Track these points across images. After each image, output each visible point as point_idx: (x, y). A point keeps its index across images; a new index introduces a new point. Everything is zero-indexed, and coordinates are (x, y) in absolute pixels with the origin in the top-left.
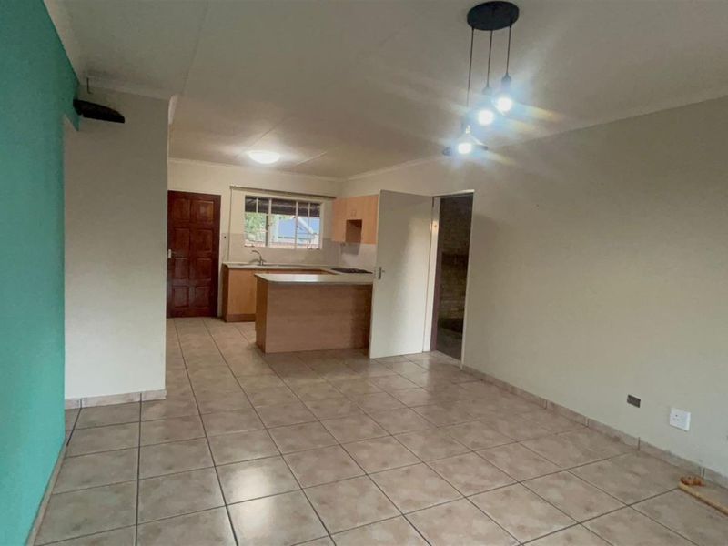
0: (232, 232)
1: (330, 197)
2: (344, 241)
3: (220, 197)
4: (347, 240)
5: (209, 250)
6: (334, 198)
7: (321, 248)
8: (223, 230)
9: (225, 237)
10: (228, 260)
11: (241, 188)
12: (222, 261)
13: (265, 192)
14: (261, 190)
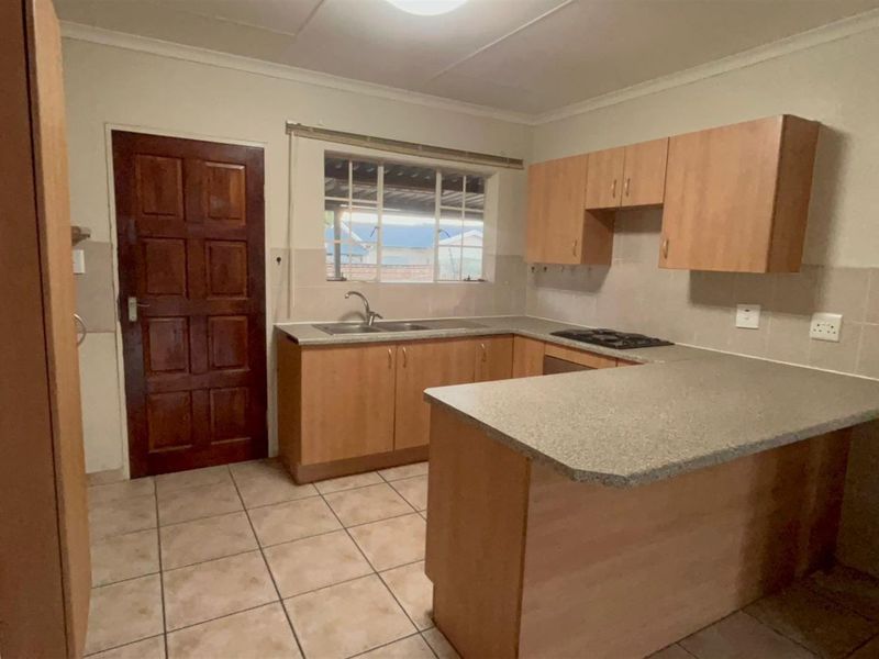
0: (296, 245)
1: (513, 161)
2: (577, 260)
3: (262, 151)
4: (585, 259)
5: (240, 293)
6: (519, 162)
7: (491, 276)
8: (273, 242)
9: (279, 260)
10: (289, 316)
11: (315, 130)
12: (276, 321)
13: (373, 145)
14: (364, 138)
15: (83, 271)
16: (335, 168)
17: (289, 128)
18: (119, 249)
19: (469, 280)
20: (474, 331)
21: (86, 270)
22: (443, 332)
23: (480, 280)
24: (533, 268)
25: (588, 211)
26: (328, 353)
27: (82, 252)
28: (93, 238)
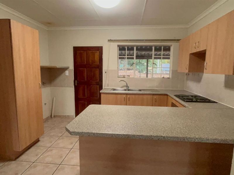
0: (110, 68)
1: (178, 40)
2: (187, 71)
3: (102, 47)
5: (97, 80)
8: (105, 68)
9: (106, 72)
10: (108, 86)
11: (115, 40)
12: (105, 87)
13: (130, 42)
14: (127, 40)
15: (68, 75)
16: (121, 49)
17: (109, 40)
18: (74, 71)
19: (164, 78)
20: (154, 93)
21: (69, 74)
22: (146, 92)
23: (168, 78)
24: (186, 74)
25: (191, 54)
26: (108, 95)
27: (68, 71)
28: (70, 68)
